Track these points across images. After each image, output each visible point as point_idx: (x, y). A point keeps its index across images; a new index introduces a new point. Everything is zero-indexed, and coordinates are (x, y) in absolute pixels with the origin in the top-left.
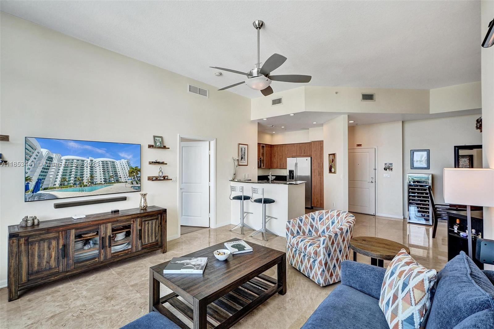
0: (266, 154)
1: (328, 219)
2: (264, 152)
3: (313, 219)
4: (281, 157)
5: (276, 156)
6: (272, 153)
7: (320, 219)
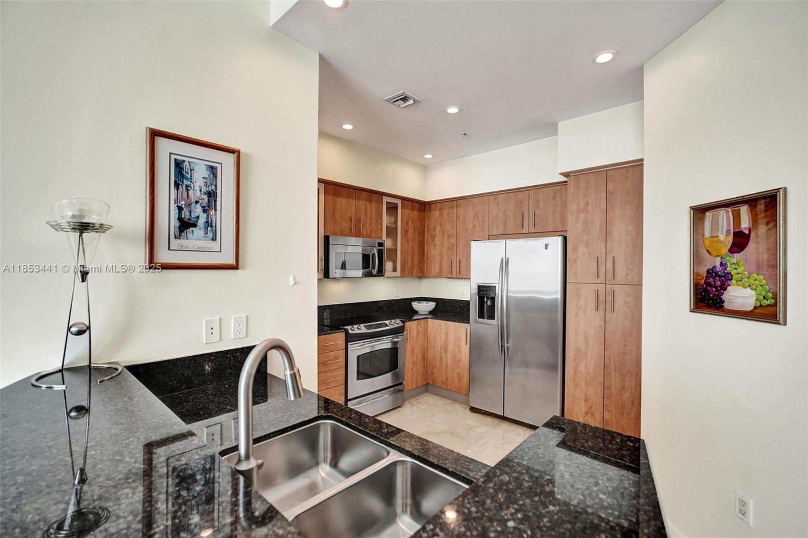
0: (405, 232)
2: (396, 222)
4: (453, 240)
5: (436, 238)
6: (426, 229)
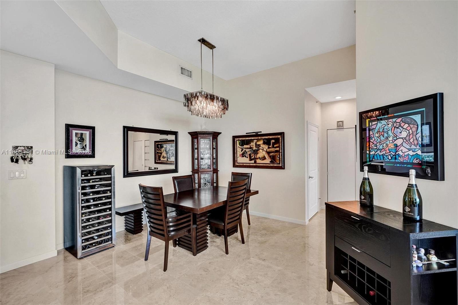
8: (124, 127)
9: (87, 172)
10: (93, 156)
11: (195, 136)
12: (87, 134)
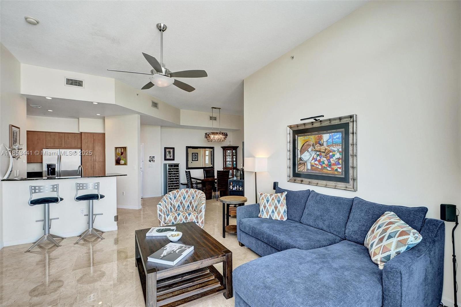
1: (180, 196)
3: (171, 199)
7: (175, 198)
8: (186, 147)
9: (170, 165)
10: (174, 160)
11: (225, 149)
12: (172, 150)
